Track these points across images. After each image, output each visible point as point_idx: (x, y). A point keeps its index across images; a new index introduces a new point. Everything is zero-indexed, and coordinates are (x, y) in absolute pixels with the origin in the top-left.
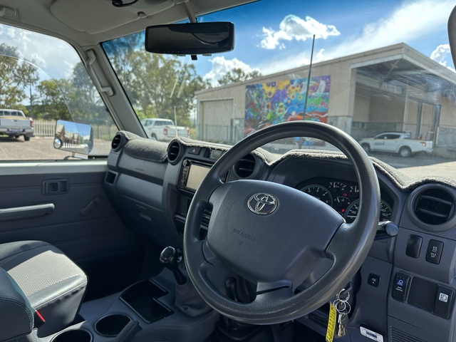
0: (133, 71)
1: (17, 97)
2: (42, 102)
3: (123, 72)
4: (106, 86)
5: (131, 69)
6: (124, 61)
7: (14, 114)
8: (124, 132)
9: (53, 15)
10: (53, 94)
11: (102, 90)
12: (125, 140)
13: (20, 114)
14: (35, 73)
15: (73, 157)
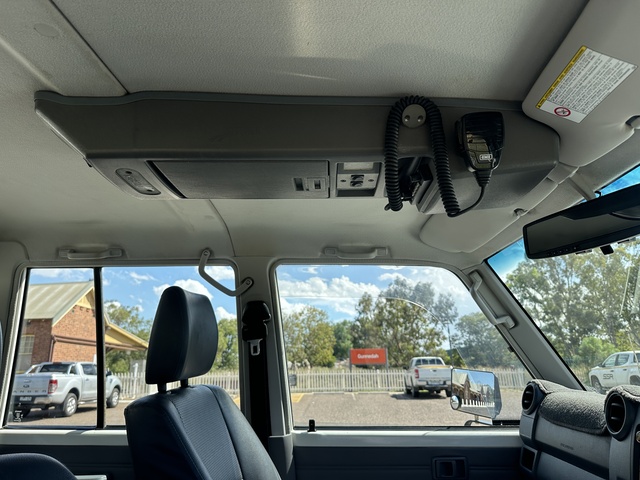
0: (582, 283)
1: (436, 341)
2: (465, 343)
3: (566, 287)
4: (504, 316)
5: (578, 281)
6: (565, 271)
7: (432, 362)
8: (538, 381)
9: (422, 242)
10: (476, 333)
11: (498, 322)
12: (540, 394)
13: (439, 362)
14: (453, 308)
15: (476, 422)
